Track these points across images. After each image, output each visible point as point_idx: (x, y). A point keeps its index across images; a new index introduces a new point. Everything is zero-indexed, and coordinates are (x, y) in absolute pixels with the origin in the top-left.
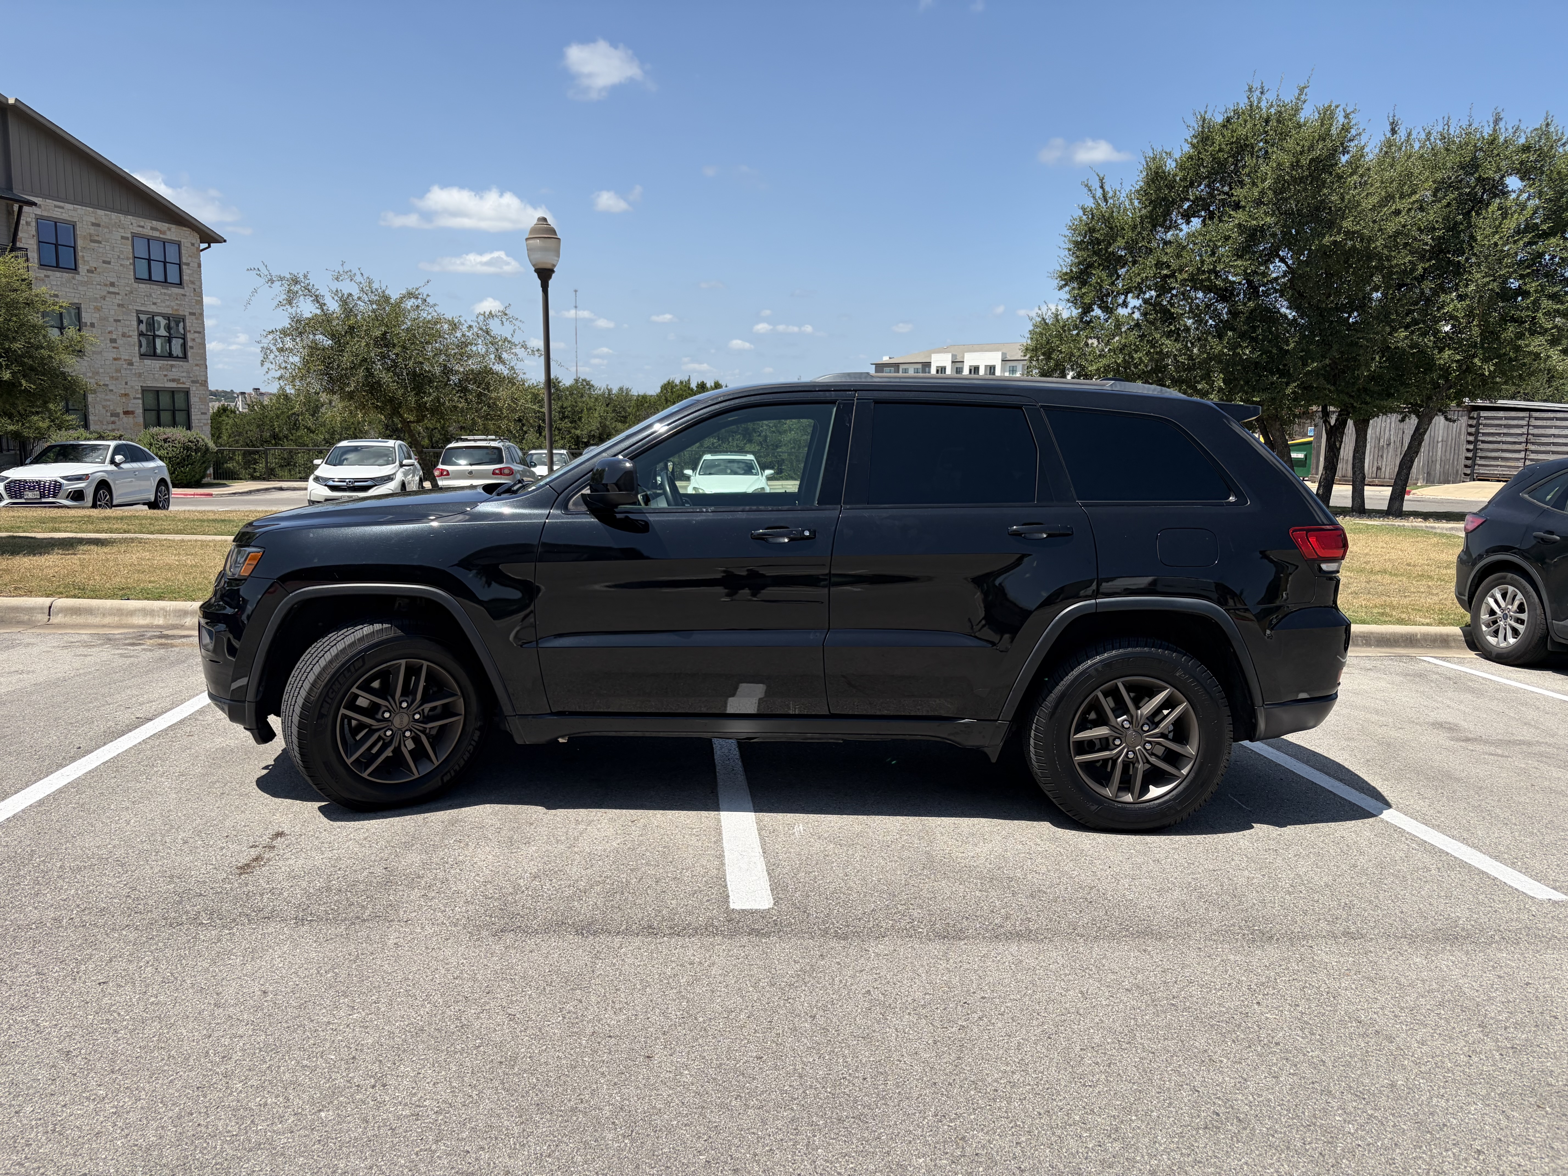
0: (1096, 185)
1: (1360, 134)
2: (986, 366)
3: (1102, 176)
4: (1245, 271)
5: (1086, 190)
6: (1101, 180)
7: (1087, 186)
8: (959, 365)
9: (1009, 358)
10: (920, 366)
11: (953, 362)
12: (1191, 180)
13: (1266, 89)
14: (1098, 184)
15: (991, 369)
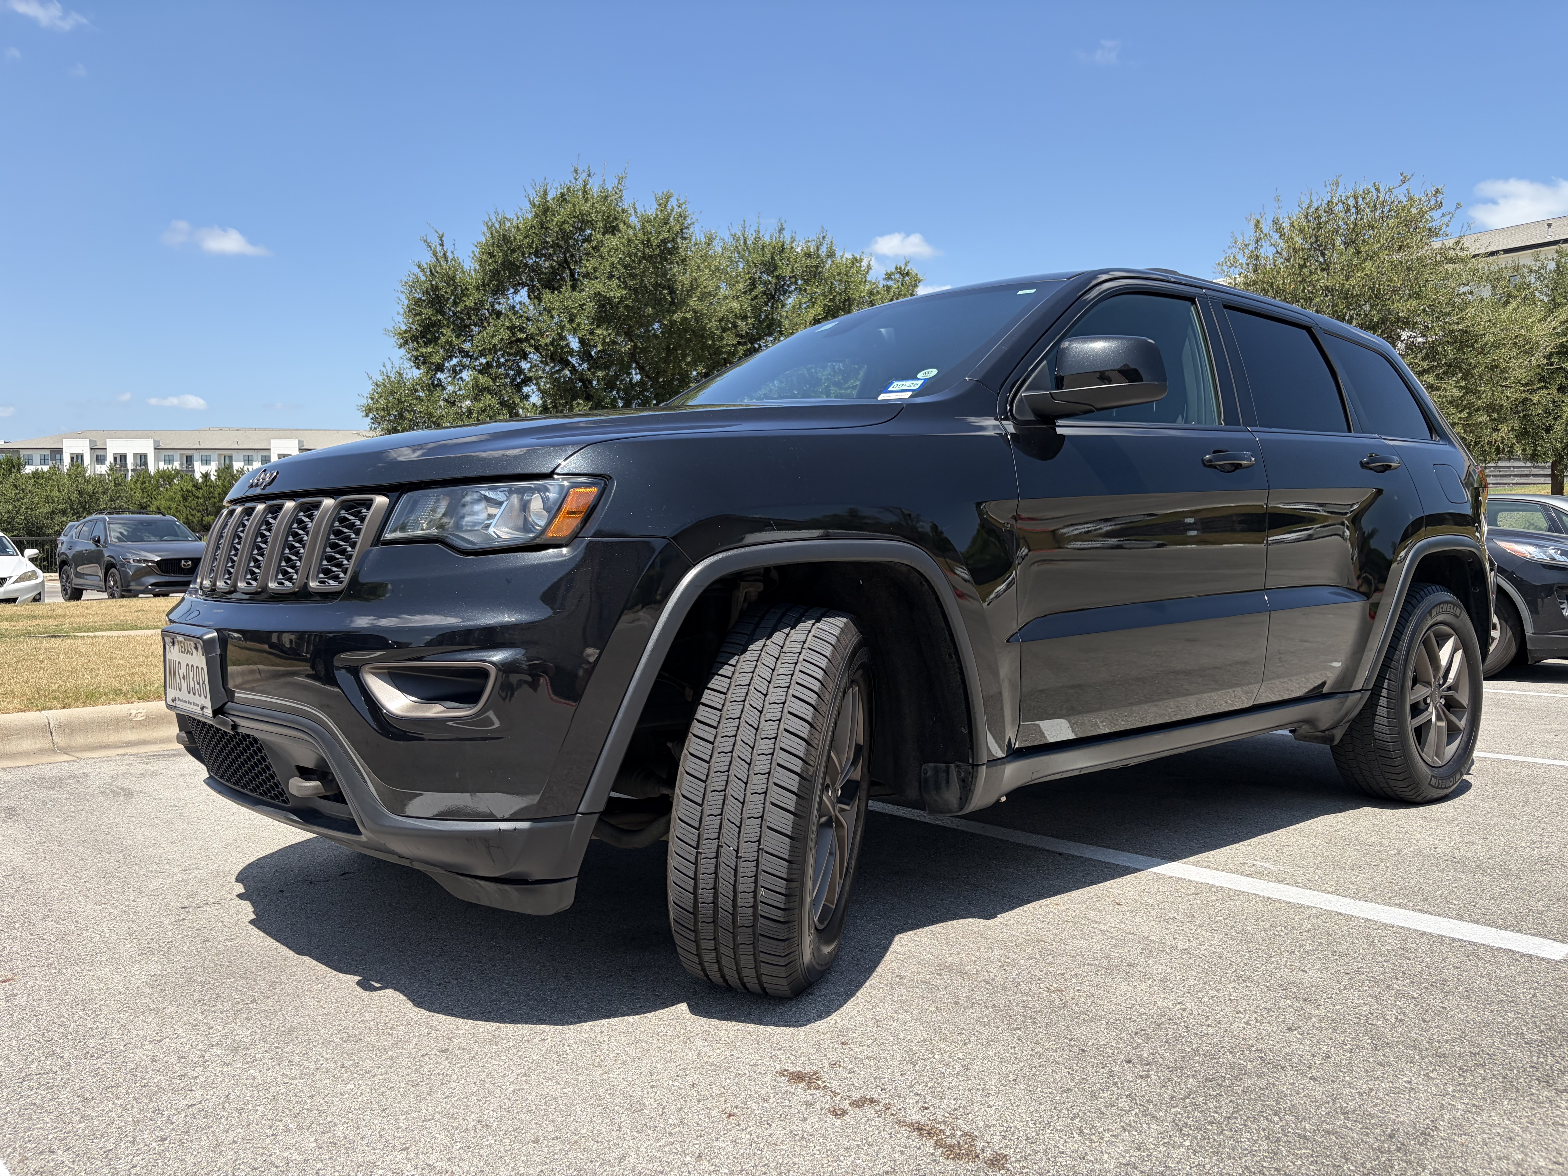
0: (435, 242)
1: (693, 224)
2: (135, 455)
3: (441, 233)
4: (604, 339)
5: (424, 246)
6: (441, 238)
7: (426, 241)
8: (100, 453)
9: (162, 446)
10: (48, 452)
11: (91, 449)
12: (537, 247)
13: (592, 172)
14: (438, 241)
15: (142, 459)
